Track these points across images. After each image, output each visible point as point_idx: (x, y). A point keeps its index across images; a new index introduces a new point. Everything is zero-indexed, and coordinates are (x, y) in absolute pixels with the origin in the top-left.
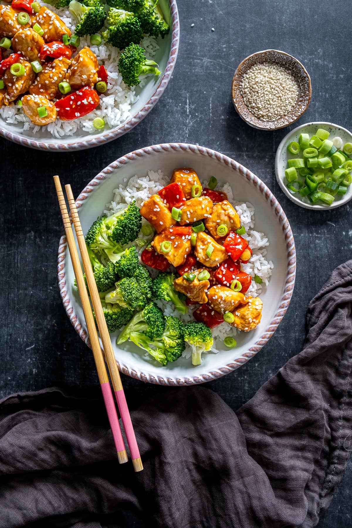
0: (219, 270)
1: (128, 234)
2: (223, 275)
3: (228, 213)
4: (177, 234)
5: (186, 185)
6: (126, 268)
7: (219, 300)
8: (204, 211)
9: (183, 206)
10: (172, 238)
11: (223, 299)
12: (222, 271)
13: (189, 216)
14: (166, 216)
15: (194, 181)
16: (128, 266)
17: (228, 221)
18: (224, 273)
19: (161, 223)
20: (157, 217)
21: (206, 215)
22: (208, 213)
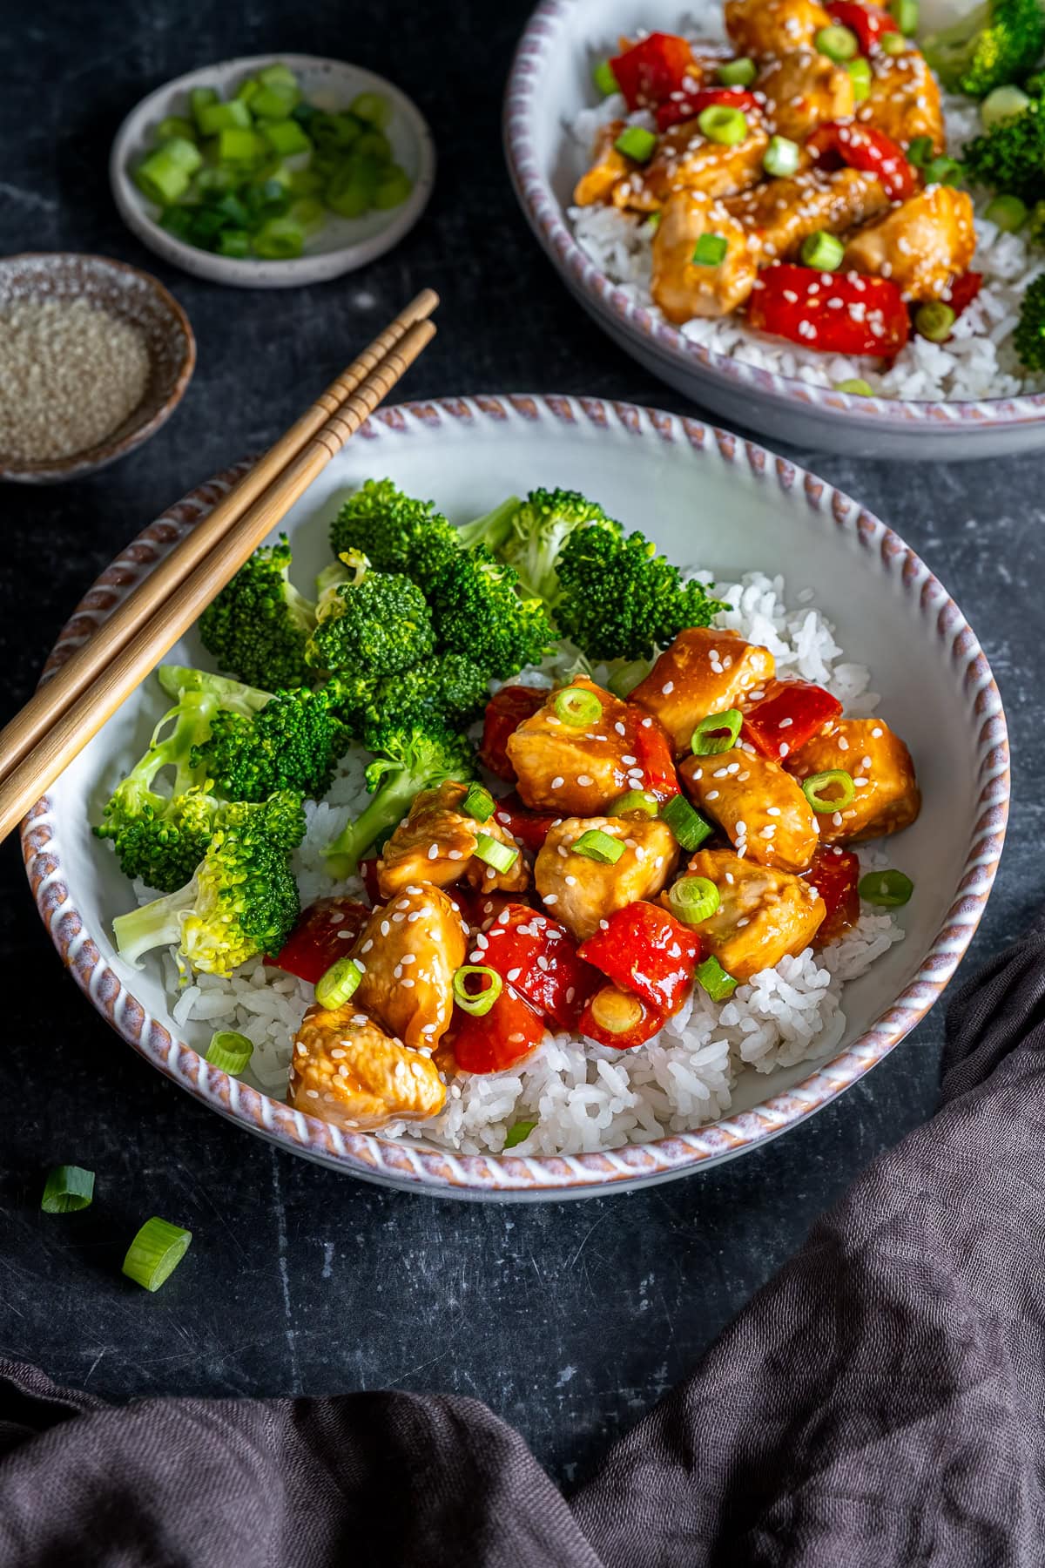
0: (527, 909)
1: (596, 592)
2: (511, 930)
3: (771, 904)
4: (638, 740)
5: (844, 752)
6: (466, 585)
7: (407, 903)
8: (756, 819)
9: (754, 751)
10: (620, 728)
11: (414, 917)
12: (527, 923)
13: (722, 774)
14: (700, 699)
15: (866, 776)
16: (476, 592)
17: (740, 911)
18: (522, 930)
19: (669, 689)
20: (689, 667)
21: (741, 827)
22: (754, 838)
